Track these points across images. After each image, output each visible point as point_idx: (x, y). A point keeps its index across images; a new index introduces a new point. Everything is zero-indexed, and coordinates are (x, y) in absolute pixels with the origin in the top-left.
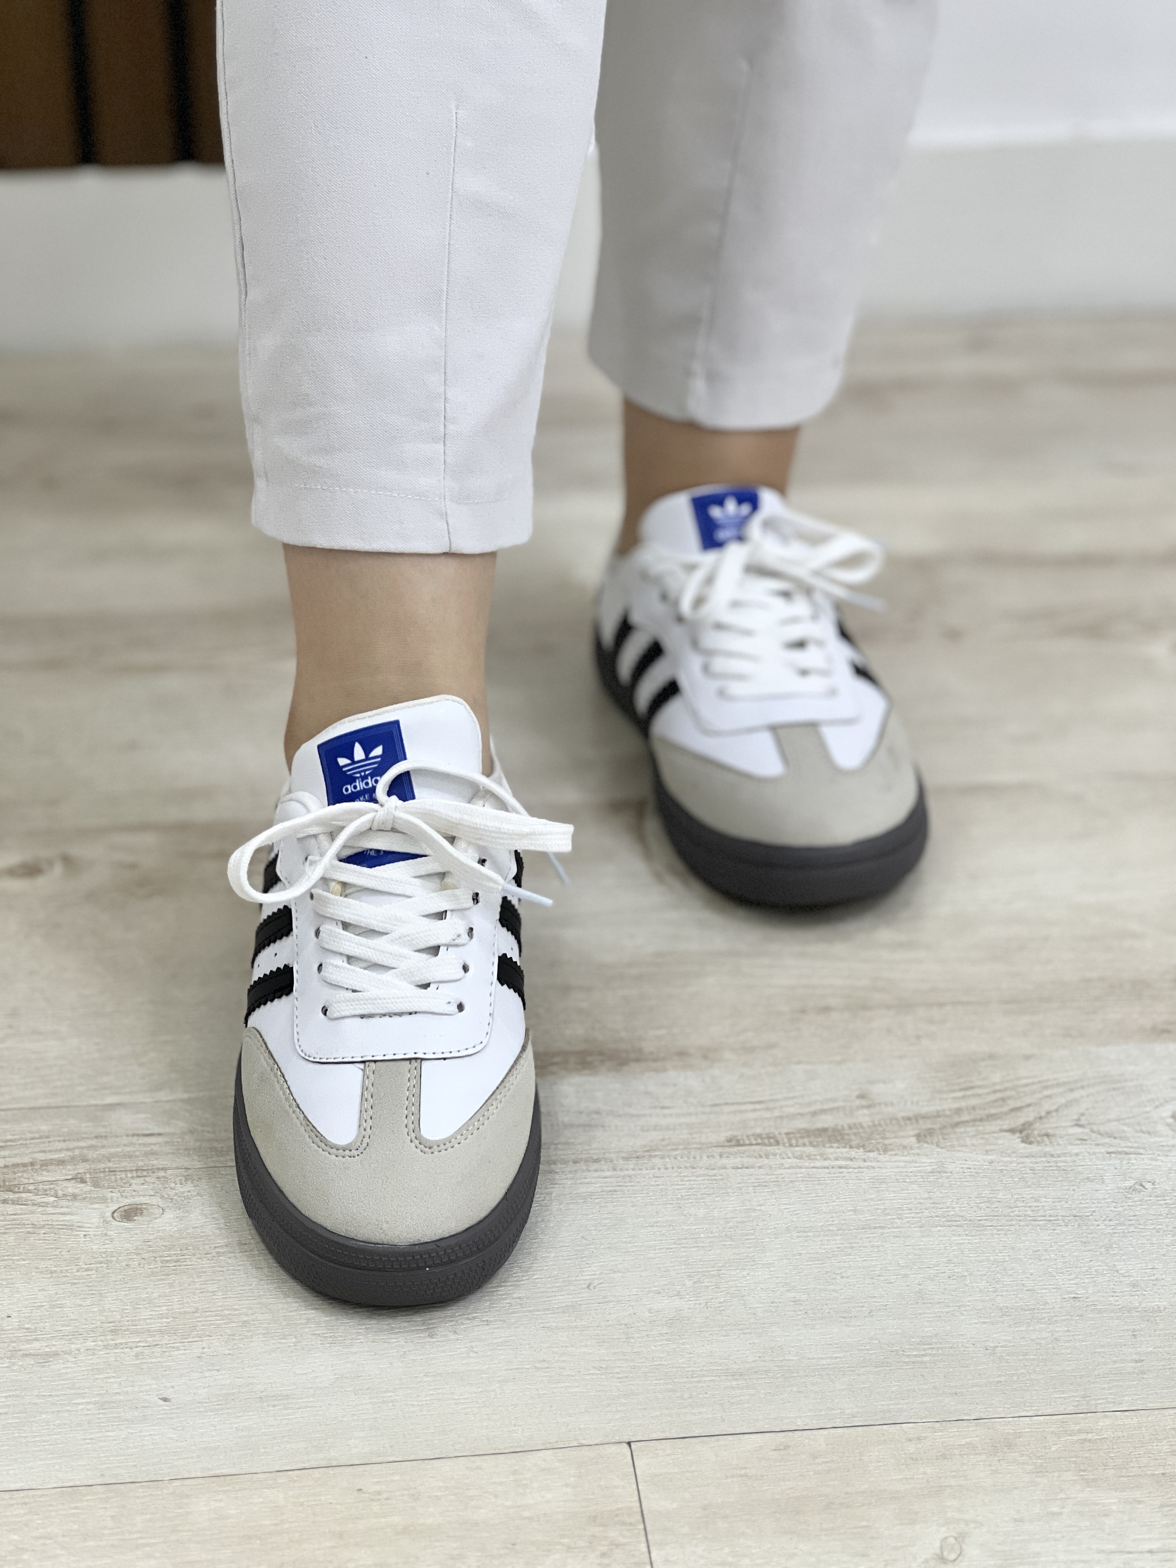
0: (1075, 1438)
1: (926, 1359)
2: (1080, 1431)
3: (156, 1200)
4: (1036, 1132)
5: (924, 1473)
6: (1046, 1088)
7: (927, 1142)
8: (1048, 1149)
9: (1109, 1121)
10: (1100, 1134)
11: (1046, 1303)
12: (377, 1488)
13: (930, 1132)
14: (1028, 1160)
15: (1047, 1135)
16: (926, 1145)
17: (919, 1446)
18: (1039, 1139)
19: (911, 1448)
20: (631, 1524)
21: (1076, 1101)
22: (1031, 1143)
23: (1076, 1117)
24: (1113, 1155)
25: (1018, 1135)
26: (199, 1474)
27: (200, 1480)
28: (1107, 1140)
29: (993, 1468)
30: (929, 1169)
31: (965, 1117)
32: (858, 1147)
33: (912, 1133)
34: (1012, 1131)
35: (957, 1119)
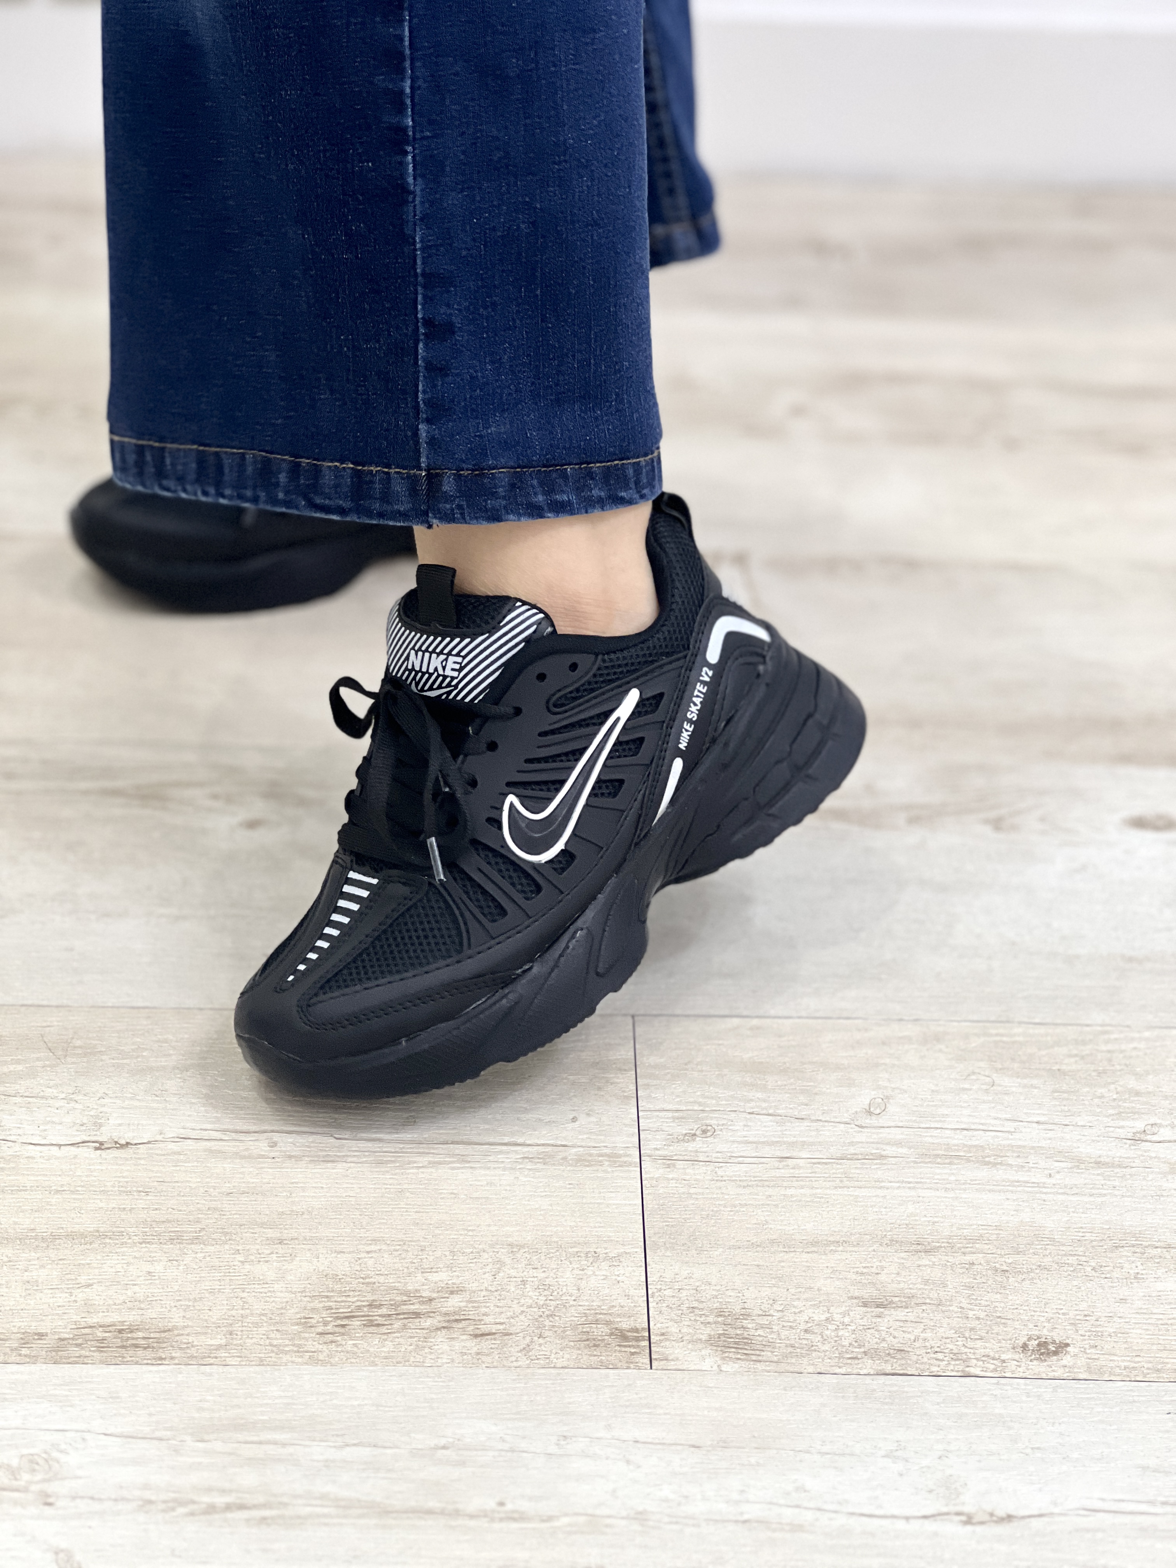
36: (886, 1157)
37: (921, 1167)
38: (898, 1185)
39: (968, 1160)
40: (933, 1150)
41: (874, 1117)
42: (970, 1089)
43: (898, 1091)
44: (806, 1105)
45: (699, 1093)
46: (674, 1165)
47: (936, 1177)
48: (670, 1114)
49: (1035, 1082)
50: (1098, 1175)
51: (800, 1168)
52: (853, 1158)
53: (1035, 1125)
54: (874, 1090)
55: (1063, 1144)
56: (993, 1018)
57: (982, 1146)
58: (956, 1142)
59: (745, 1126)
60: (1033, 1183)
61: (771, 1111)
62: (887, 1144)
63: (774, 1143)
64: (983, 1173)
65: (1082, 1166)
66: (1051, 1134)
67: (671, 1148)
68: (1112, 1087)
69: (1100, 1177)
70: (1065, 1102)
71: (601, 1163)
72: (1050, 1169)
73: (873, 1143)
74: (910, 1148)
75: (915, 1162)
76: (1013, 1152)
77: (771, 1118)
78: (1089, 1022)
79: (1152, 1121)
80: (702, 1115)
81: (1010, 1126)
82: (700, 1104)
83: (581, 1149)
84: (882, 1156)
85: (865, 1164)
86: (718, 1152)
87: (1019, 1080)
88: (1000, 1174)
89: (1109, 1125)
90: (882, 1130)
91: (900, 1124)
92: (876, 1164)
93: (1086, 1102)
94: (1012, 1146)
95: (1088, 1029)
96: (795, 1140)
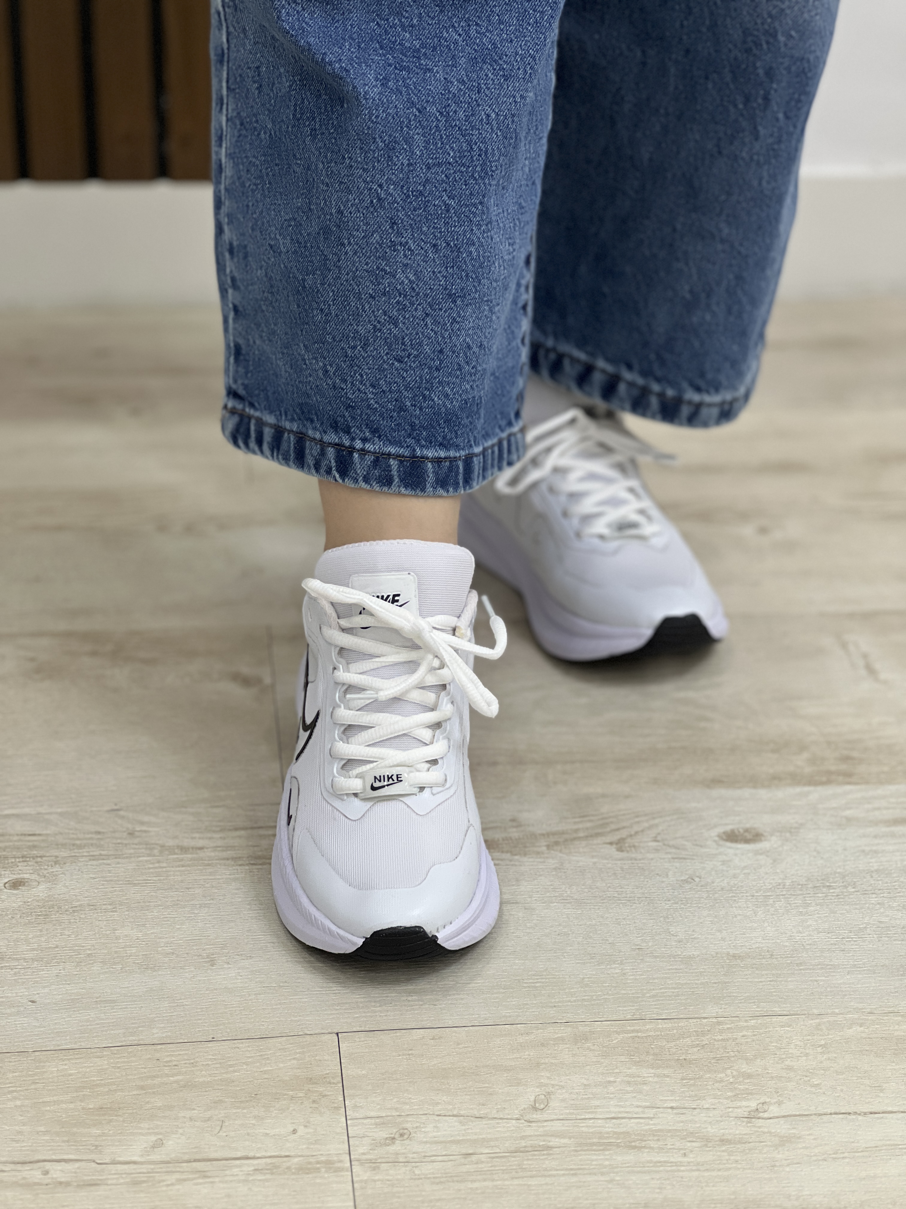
0: (629, 1035)
1: (538, 985)
2: (633, 1031)
3: (34, 877)
4: (627, 845)
5: (529, 1055)
6: (637, 816)
7: (553, 850)
8: (633, 856)
9: (676, 838)
10: (669, 846)
11: (620, 952)
12: (168, 1059)
13: (557, 843)
14: (619, 862)
15: (634, 846)
16: (552, 852)
17: (527, 1038)
18: (628, 849)
19: (521, 1039)
20: (334, 1083)
21: (656, 825)
22: (622, 851)
23: (654, 835)
24: (676, 860)
25: (614, 846)
26: (52, 1048)
27: (53, 1052)
28: (674, 850)
29: (574, 1053)
30: (554, 866)
31: (581, 834)
32: (507, 852)
33: (545, 844)
34: (611, 843)
35: (575, 835)
36: (551, 1148)
37: (581, 1155)
38: (562, 1172)
39: (618, 1146)
40: (590, 1139)
41: (539, 1112)
42: (615, 1082)
43: (557, 1087)
44: (483, 1105)
45: (395, 1100)
46: (378, 1168)
47: (594, 1163)
48: (373, 1121)
49: (666, 1072)
50: (723, 1151)
51: (482, 1162)
52: (524, 1151)
53: (670, 1110)
54: (537, 1087)
55: (693, 1126)
56: (629, 1017)
57: (628, 1133)
58: (607, 1129)
59: (435, 1127)
60: (672, 1162)
61: (455, 1113)
62: (552, 1136)
63: (458, 1142)
64: (630, 1157)
65: (710, 1144)
66: (683, 1118)
67: (376, 1152)
68: (729, 1072)
69: (725, 1154)
70: (692, 1088)
71: (318, 1170)
72: (685, 1149)
73: (540, 1136)
74: (570, 1138)
75: (576, 1151)
76: (654, 1135)
77: (455, 1118)
78: (704, 1015)
79: (762, 1101)
80: (399, 1120)
81: (650, 1113)
82: (396, 1109)
83: (301, 1159)
84: (548, 1147)
85: (535, 1155)
86: (414, 1153)
87: (653, 1071)
88: (645, 1156)
89: (729, 1106)
90: (545, 1124)
91: (561, 1117)
92: (544, 1155)
93: (710, 1088)
94: (652, 1131)
95: (706, 1020)
96: (475, 1137)
